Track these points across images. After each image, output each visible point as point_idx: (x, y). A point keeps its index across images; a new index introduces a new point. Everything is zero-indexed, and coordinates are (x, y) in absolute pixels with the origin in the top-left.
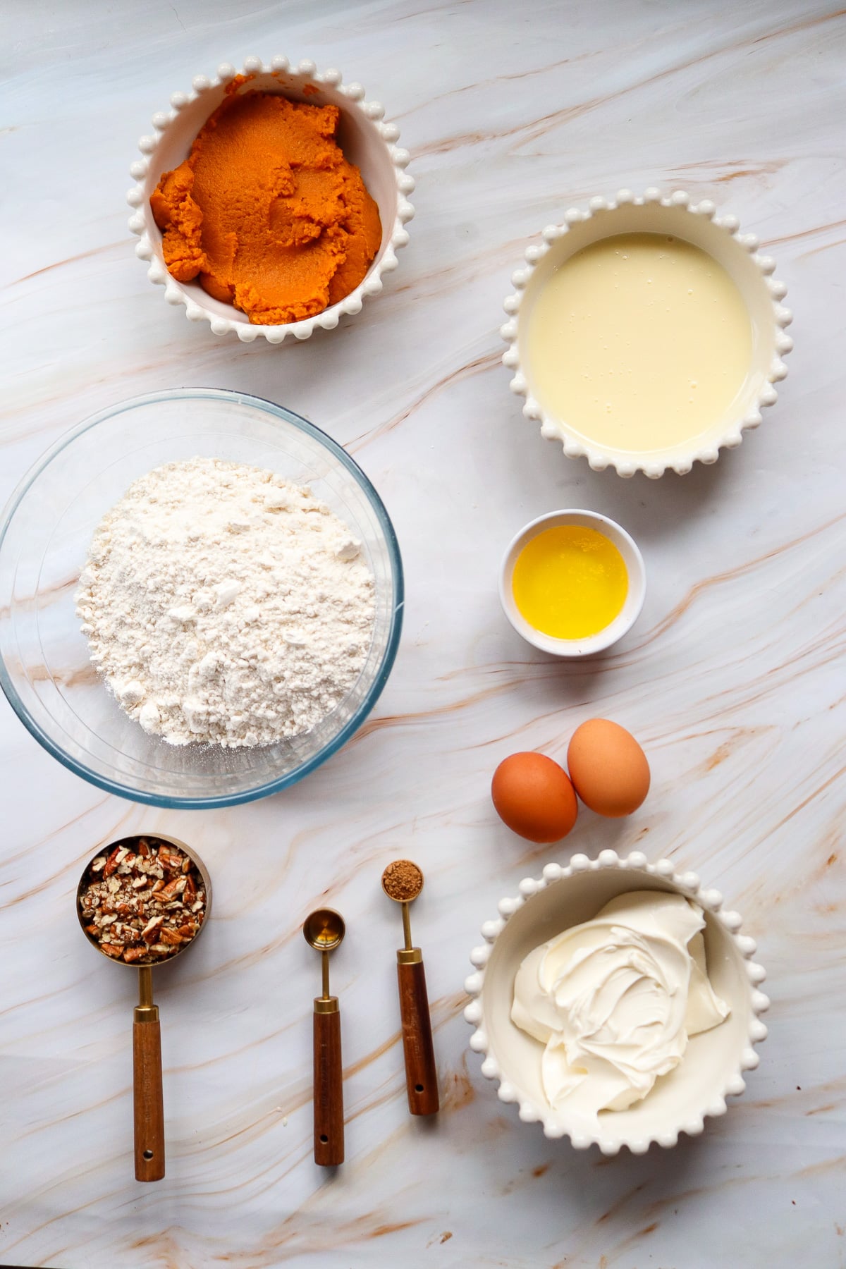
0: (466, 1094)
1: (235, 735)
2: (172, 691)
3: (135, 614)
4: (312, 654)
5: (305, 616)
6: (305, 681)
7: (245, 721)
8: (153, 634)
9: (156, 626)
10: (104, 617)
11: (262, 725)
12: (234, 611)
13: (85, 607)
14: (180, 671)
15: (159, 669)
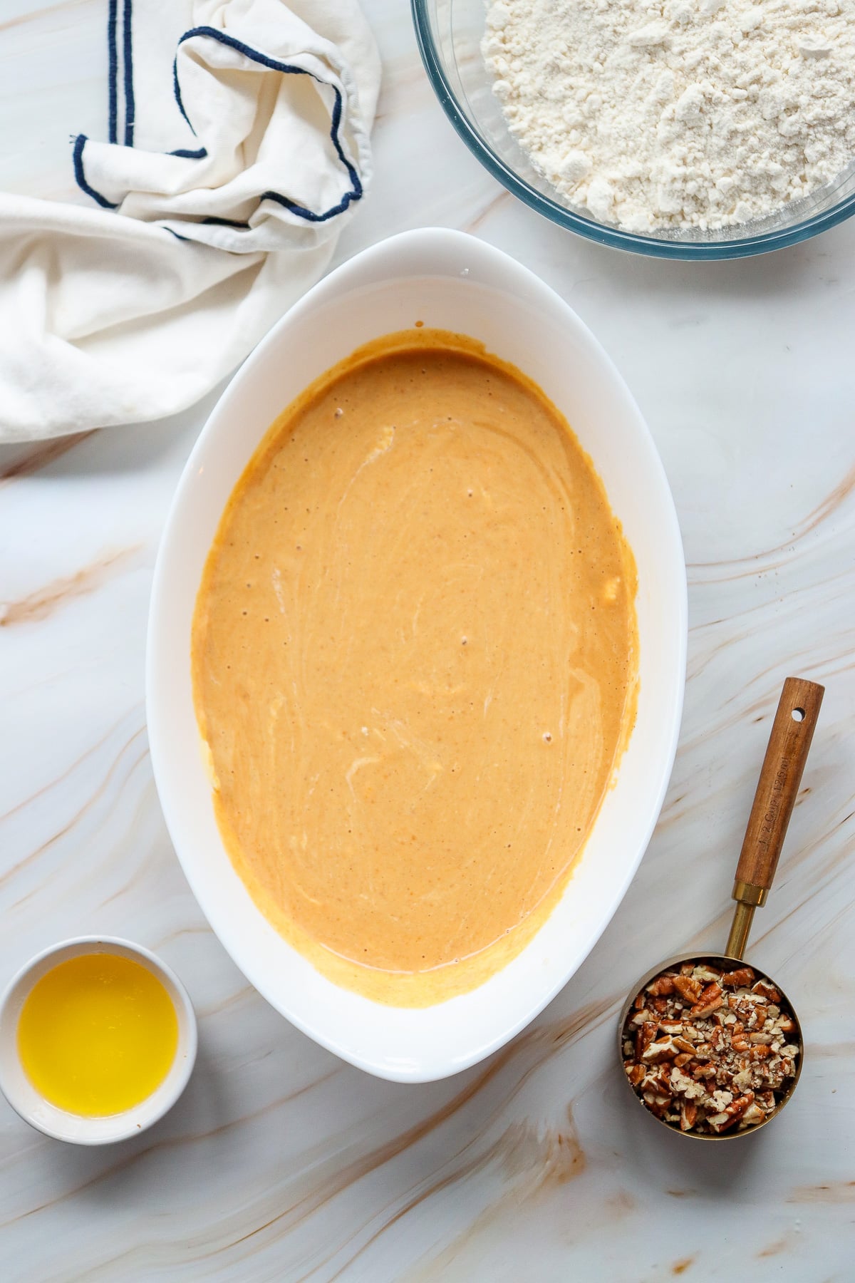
0: (575, 1161)
1: (720, 209)
2: (631, 156)
3: (574, 54)
4: (838, 65)
5: (825, 14)
6: (828, 108)
7: (737, 183)
8: (601, 76)
9: (605, 64)
10: (525, 68)
11: (758, 190)
12: (724, 20)
13: (497, 57)
14: (645, 123)
15: (614, 125)
